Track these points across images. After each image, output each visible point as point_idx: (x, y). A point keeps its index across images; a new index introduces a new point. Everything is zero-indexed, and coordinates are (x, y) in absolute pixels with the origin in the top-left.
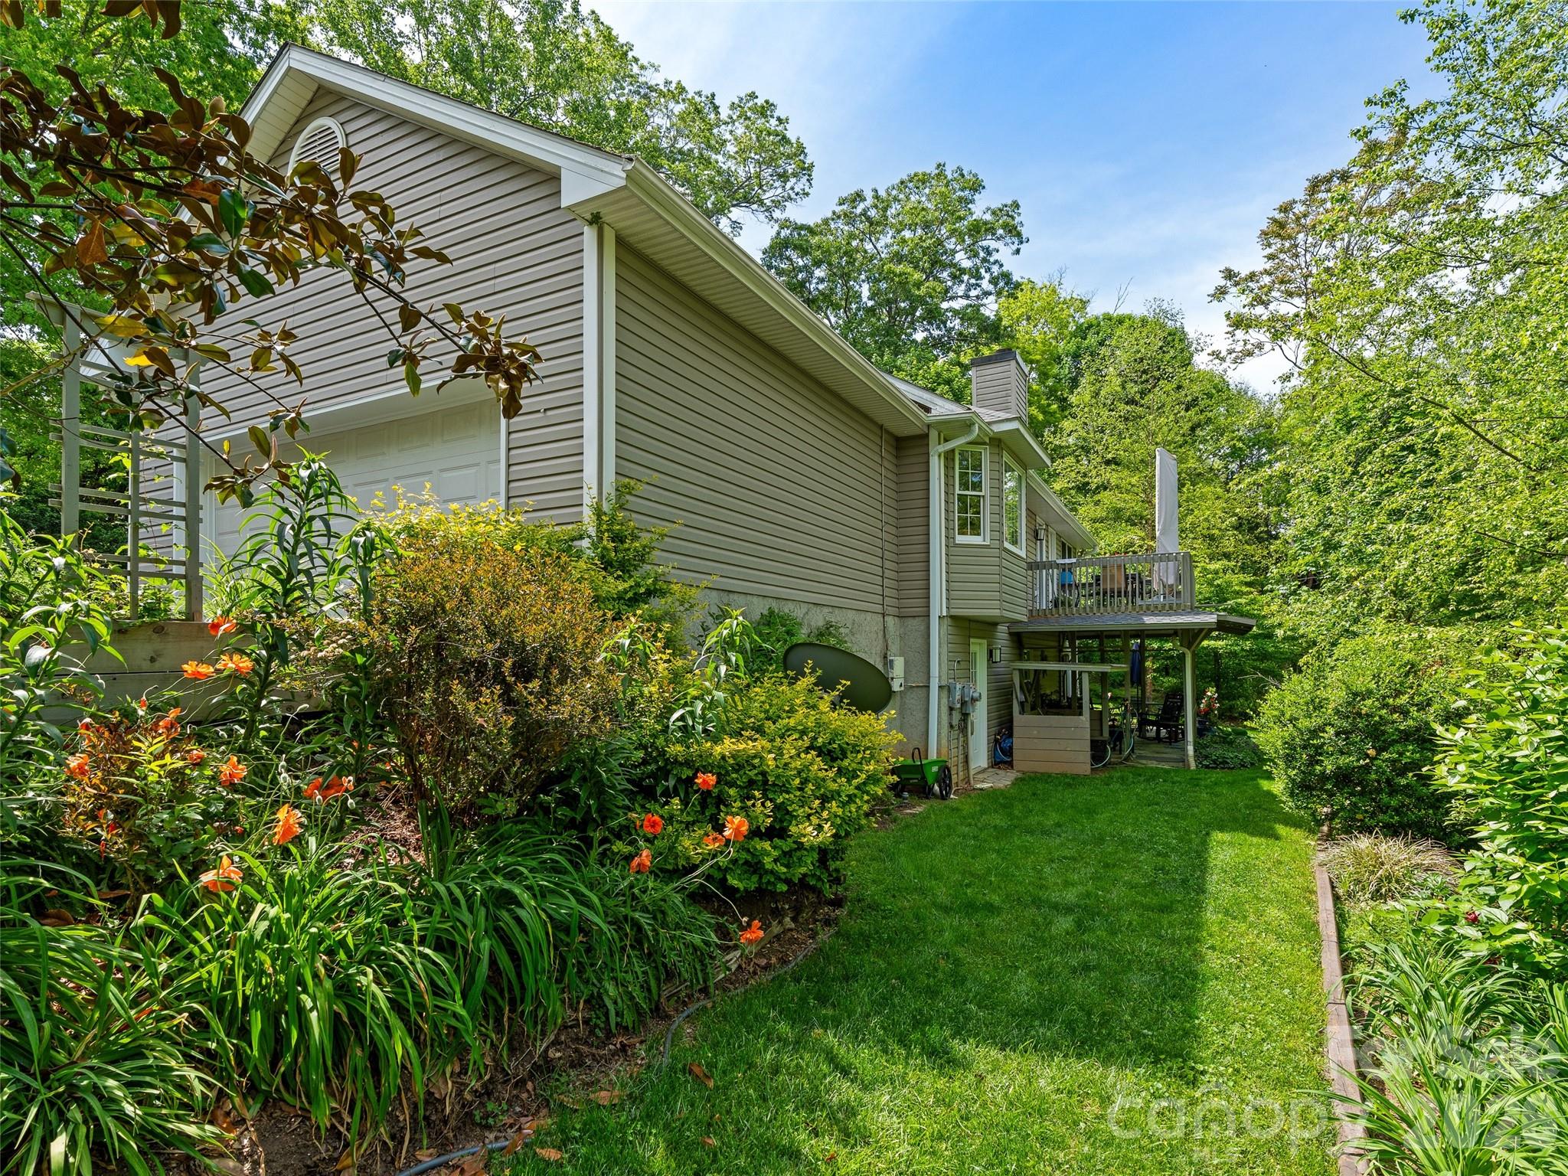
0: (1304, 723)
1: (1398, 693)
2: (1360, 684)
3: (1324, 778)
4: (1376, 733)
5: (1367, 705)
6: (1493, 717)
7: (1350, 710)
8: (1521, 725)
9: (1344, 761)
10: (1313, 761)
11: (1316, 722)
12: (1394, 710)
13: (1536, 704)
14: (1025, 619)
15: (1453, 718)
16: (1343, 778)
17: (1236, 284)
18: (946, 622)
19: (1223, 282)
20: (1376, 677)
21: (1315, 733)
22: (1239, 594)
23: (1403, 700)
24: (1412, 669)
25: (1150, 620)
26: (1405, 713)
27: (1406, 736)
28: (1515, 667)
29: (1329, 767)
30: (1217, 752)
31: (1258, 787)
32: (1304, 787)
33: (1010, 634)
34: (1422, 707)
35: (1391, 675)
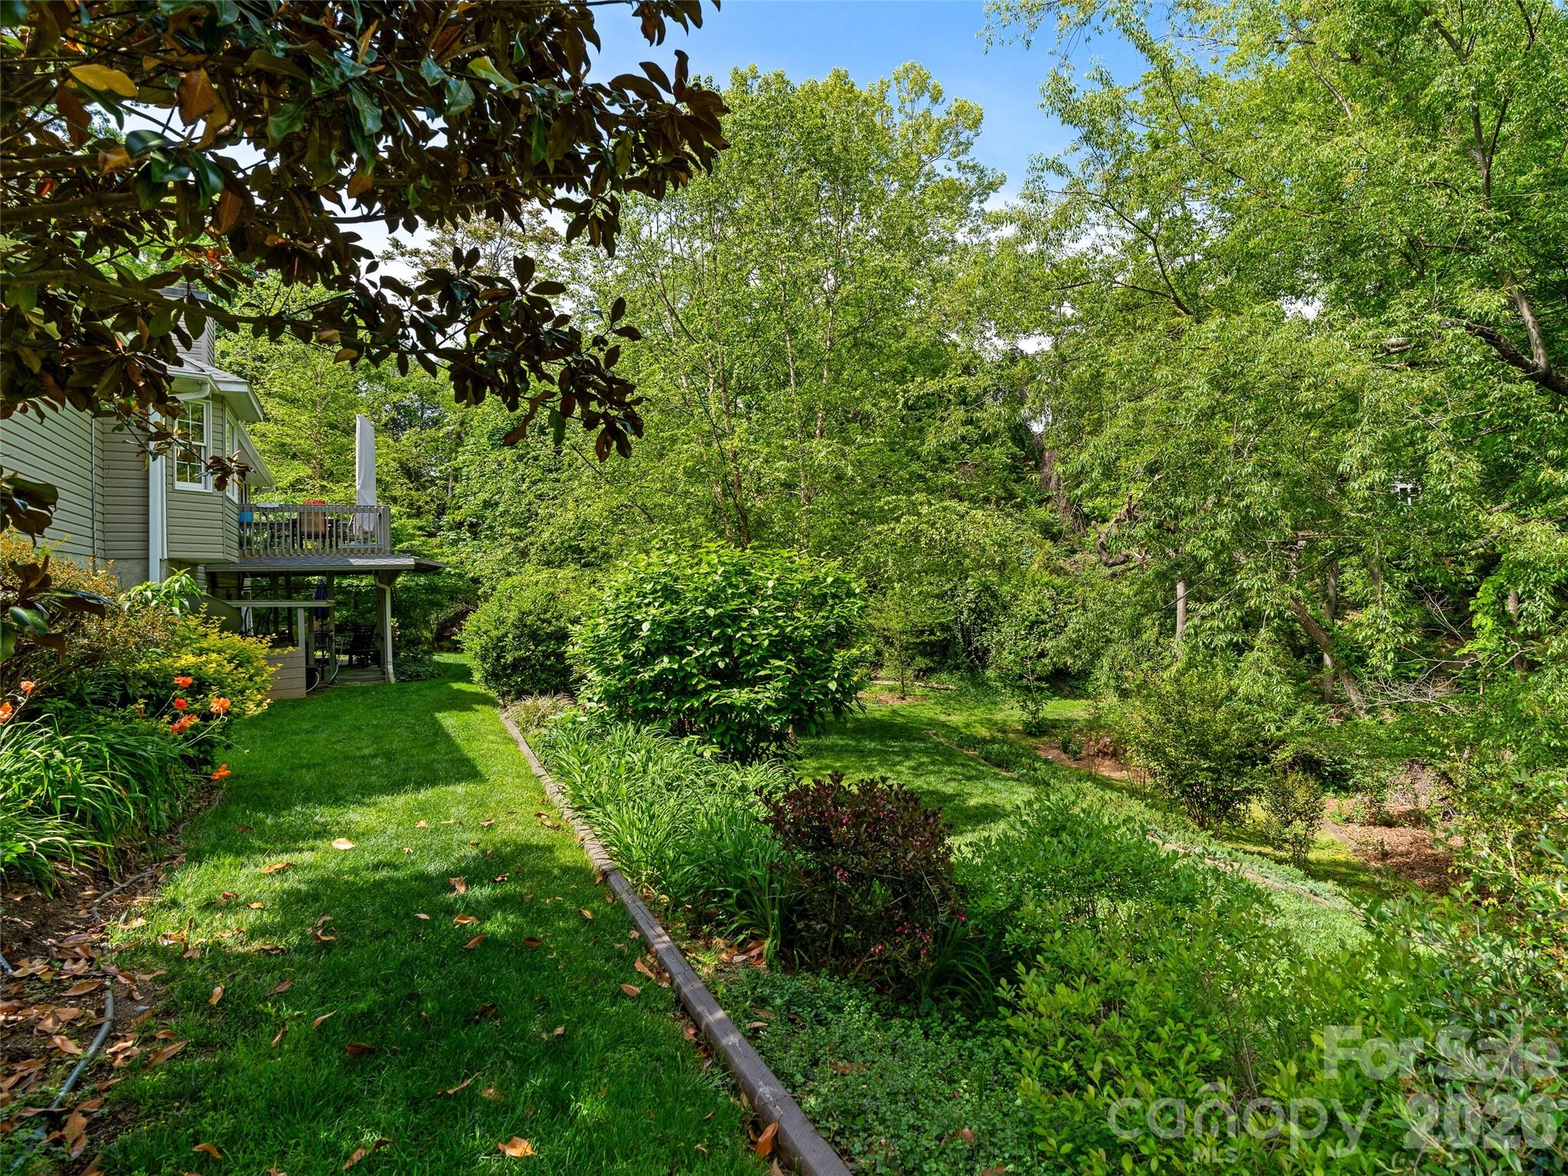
0: (494, 633)
1: (546, 612)
2: (527, 606)
3: (505, 667)
4: (535, 636)
5: (529, 620)
6: (590, 618)
7: (520, 623)
8: (601, 620)
9: (517, 654)
10: (499, 658)
11: (502, 631)
12: (543, 621)
13: (606, 610)
14: (236, 560)
15: (576, 621)
16: (516, 665)
17: (403, 254)
18: (165, 564)
19: (390, 249)
20: (534, 602)
21: (500, 639)
22: (412, 537)
23: (549, 615)
24: (552, 597)
25: (356, 562)
26: (550, 623)
27: (550, 636)
28: (599, 594)
29: (509, 658)
30: (412, 668)
31: (450, 688)
32: (493, 676)
33: (207, 574)
34: (558, 619)
35: (542, 601)
